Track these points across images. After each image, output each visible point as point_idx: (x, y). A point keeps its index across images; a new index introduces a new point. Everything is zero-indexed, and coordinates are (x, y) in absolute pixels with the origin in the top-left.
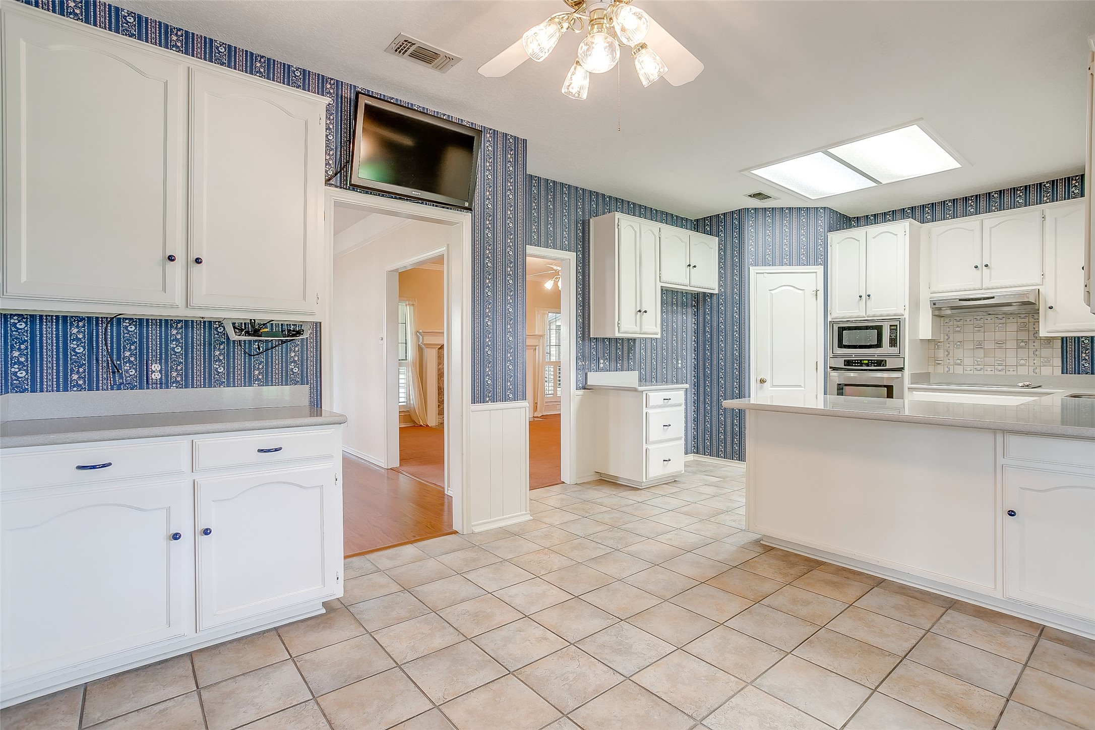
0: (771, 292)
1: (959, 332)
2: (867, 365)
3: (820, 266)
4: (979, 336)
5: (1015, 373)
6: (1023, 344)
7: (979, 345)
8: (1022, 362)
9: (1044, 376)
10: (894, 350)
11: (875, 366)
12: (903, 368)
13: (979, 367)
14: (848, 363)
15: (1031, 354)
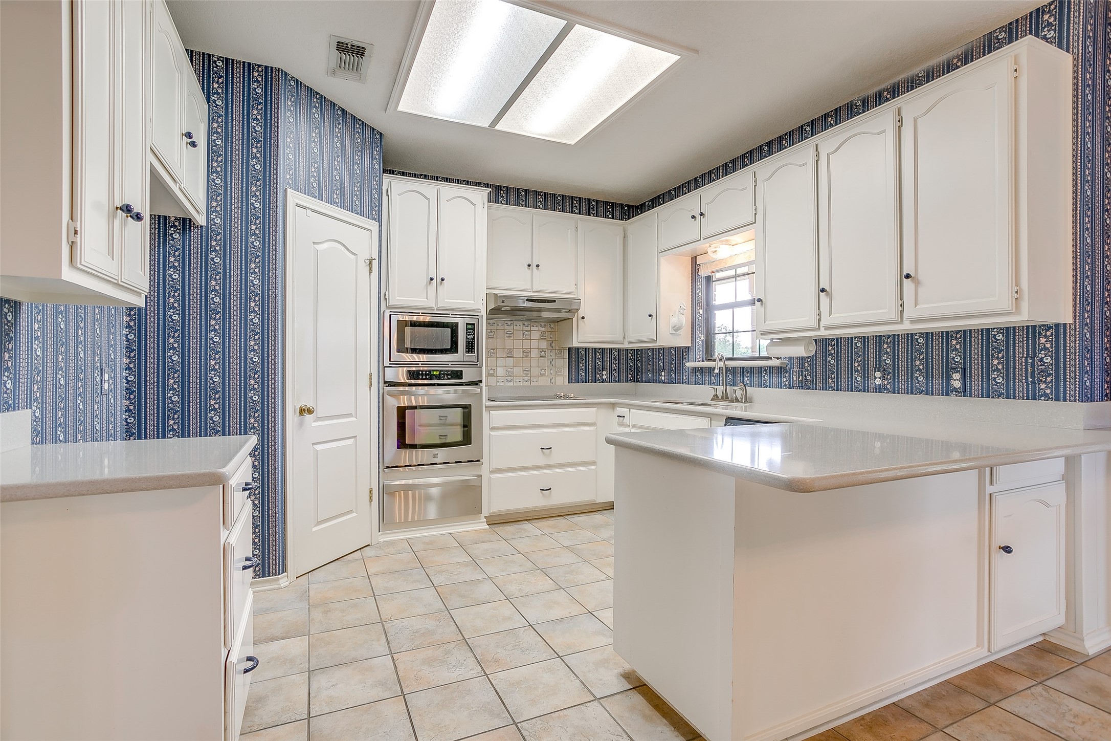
0: (318, 247)
1: (492, 337)
2: (439, 377)
3: (374, 221)
4: (509, 343)
5: (537, 384)
6: (543, 353)
7: (510, 354)
8: (543, 372)
9: (558, 386)
10: (471, 357)
11: (449, 379)
12: (481, 381)
13: (509, 378)
14: (413, 375)
15: (549, 365)
